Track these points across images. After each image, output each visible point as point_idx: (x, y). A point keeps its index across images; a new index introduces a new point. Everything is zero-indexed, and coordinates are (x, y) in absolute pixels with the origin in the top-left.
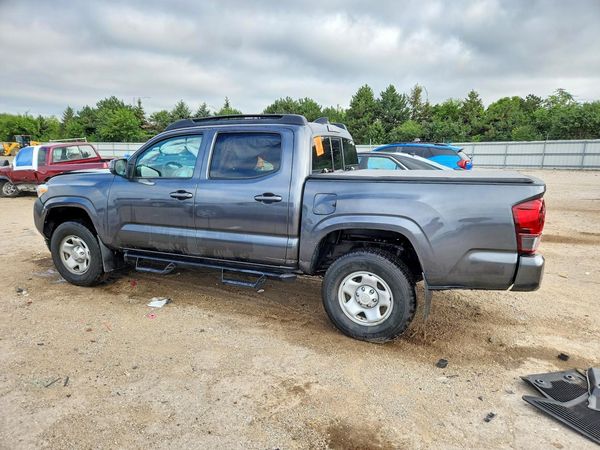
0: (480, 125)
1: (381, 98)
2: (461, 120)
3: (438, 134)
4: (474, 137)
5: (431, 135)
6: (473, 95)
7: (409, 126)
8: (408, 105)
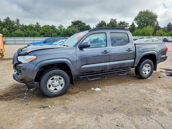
0: (43, 32)
1: (4, 21)
2: (36, 30)
3: (30, 35)
4: (42, 36)
5: (28, 35)
6: (37, 23)
7: (18, 31)
8: (15, 24)
